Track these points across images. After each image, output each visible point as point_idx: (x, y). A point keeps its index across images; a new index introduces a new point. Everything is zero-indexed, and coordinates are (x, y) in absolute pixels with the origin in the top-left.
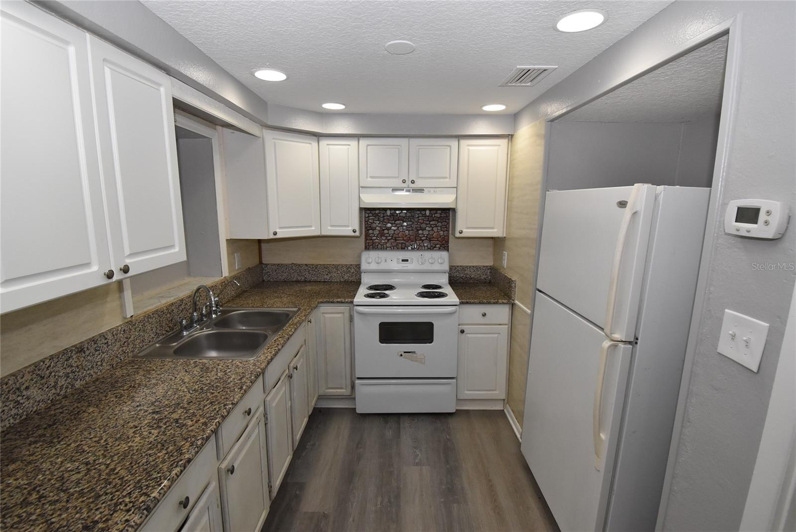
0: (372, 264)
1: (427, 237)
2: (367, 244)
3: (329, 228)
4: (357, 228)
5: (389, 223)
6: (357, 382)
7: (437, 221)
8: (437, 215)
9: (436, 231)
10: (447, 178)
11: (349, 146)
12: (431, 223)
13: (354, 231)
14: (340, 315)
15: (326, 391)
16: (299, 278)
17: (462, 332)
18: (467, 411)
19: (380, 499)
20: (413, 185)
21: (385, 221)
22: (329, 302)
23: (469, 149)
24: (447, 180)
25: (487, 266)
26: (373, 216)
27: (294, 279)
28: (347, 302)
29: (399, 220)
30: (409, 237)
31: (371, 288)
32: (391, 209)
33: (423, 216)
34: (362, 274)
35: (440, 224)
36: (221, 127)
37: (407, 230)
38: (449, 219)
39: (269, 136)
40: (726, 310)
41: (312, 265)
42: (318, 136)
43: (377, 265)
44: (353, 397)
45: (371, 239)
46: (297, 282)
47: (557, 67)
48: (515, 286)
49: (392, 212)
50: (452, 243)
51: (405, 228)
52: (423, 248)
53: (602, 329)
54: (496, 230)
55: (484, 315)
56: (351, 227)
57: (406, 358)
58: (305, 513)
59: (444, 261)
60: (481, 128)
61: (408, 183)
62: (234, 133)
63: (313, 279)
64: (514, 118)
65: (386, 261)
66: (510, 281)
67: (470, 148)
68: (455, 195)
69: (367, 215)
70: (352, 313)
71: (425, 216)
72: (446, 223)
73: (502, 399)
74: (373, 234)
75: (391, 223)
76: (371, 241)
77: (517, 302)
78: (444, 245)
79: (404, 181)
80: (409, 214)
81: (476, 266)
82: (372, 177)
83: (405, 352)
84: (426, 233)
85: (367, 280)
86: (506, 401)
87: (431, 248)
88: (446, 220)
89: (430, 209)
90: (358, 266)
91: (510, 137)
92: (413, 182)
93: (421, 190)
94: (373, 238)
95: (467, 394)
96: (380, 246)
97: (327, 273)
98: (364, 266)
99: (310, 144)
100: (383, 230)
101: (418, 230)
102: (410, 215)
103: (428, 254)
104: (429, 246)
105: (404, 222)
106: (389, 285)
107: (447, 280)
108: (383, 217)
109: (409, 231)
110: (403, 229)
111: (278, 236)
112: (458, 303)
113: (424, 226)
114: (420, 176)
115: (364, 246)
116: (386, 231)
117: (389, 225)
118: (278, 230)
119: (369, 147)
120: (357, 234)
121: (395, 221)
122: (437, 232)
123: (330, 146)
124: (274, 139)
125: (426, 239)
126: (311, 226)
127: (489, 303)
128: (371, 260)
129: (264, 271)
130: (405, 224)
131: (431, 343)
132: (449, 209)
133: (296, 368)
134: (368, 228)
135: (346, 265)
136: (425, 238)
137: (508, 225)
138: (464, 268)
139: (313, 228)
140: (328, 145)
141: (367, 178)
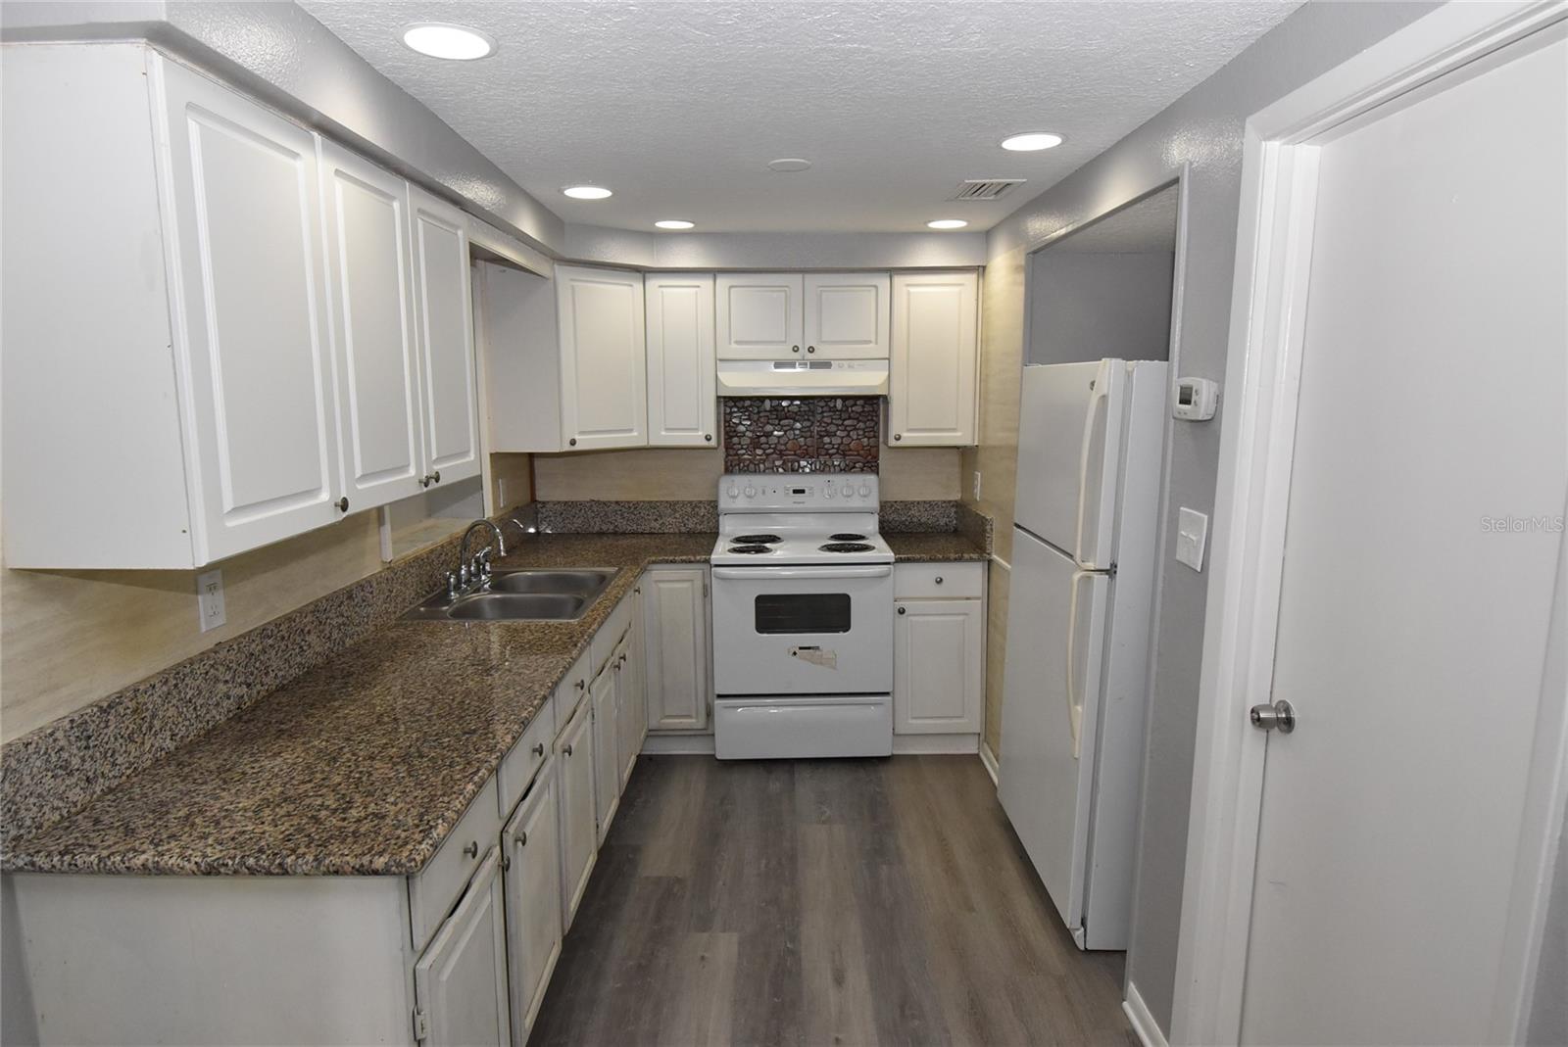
0: (739, 498)
1: (838, 449)
2: (729, 464)
3: (663, 433)
4: (713, 434)
5: (768, 423)
6: (718, 702)
7: (857, 419)
8: (857, 409)
9: (855, 437)
10: (870, 342)
11: (697, 289)
12: (846, 423)
13: (708, 438)
14: (686, 585)
15: (663, 721)
16: (605, 528)
17: (902, 612)
18: (915, 757)
19: (764, 861)
20: (810, 356)
21: (762, 420)
22: (667, 562)
23: (909, 293)
24: (871, 345)
25: (950, 502)
26: (739, 411)
27: (596, 529)
28: (698, 562)
29: (787, 418)
30: (806, 450)
31: (738, 540)
32: (771, 398)
33: (830, 411)
34: (721, 518)
35: (861, 425)
36: (483, 262)
37: (802, 437)
38: (878, 416)
39: (564, 277)
40: (1182, 508)
41: (629, 502)
42: (643, 272)
43: (749, 500)
44: (709, 732)
45: (737, 454)
46: (601, 534)
47: (1024, 180)
48: (992, 530)
49: (775, 403)
50: (884, 459)
51: (797, 432)
52: (832, 469)
53: (1071, 556)
54: (959, 434)
55: (939, 581)
56: (703, 430)
57: (805, 659)
58: (647, 878)
59: (870, 492)
60: (931, 255)
61: (803, 351)
62: (504, 271)
63: (630, 528)
64: (984, 238)
65: (764, 492)
66: (983, 522)
67: (912, 290)
68: (887, 373)
69: (728, 411)
70: (707, 582)
71: (833, 410)
72: (872, 424)
73: (975, 734)
74: (739, 444)
75: (772, 425)
76: (736, 457)
77: (995, 557)
78: (869, 463)
79: (796, 349)
80: (804, 408)
81: (930, 502)
82: (737, 342)
83: (801, 648)
84: (836, 441)
85: (731, 527)
86: (982, 737)
87: (847, 469)
88: (872, 416)
89: (845, 398)
90: (714, 505)
91: (981, 270)
92: (811, 350)
93: (826, 365)
94: (740, 452)
95: (910, 724)
96: (752, 466)
97: (655, 517)
98: (724, 504)
99: (631, 286)
100: (759, 437)
101: (822, 437)
102: (807, 409)
103: (840, 480)
104: (843, 465)
105: (796, 421)
106: (770, 536)
107: (877, 527)
108: (759, 412)
109: (806, 438)
110: (795, 435)
111: (578, 447)
112: (893, 560)
113: (832, 428)
114: (823, 339)
115: (723, 467)
116: (763, 440)
117: (769, 428)
118: (577, 437)
119: (733, 290)
120: (713, 443)
121: (780, 420)
122: (857, 440)
123: (664, 290)
124: (572, 280)
125: (837, 453)
126: (631, 430)
127: (947, 560)
128: (737, 492)
129: (540, 515)
130: (798, 425)
131: (847, 630)
132: (877, 397)
133: (624, 658)
134: (731, 434)
135: (691, 502)
136: (835, 451)
137: (983, 426)
138: (907, 505)
139: (635, 434)
140: (661, 286)
141: (730, 343)
